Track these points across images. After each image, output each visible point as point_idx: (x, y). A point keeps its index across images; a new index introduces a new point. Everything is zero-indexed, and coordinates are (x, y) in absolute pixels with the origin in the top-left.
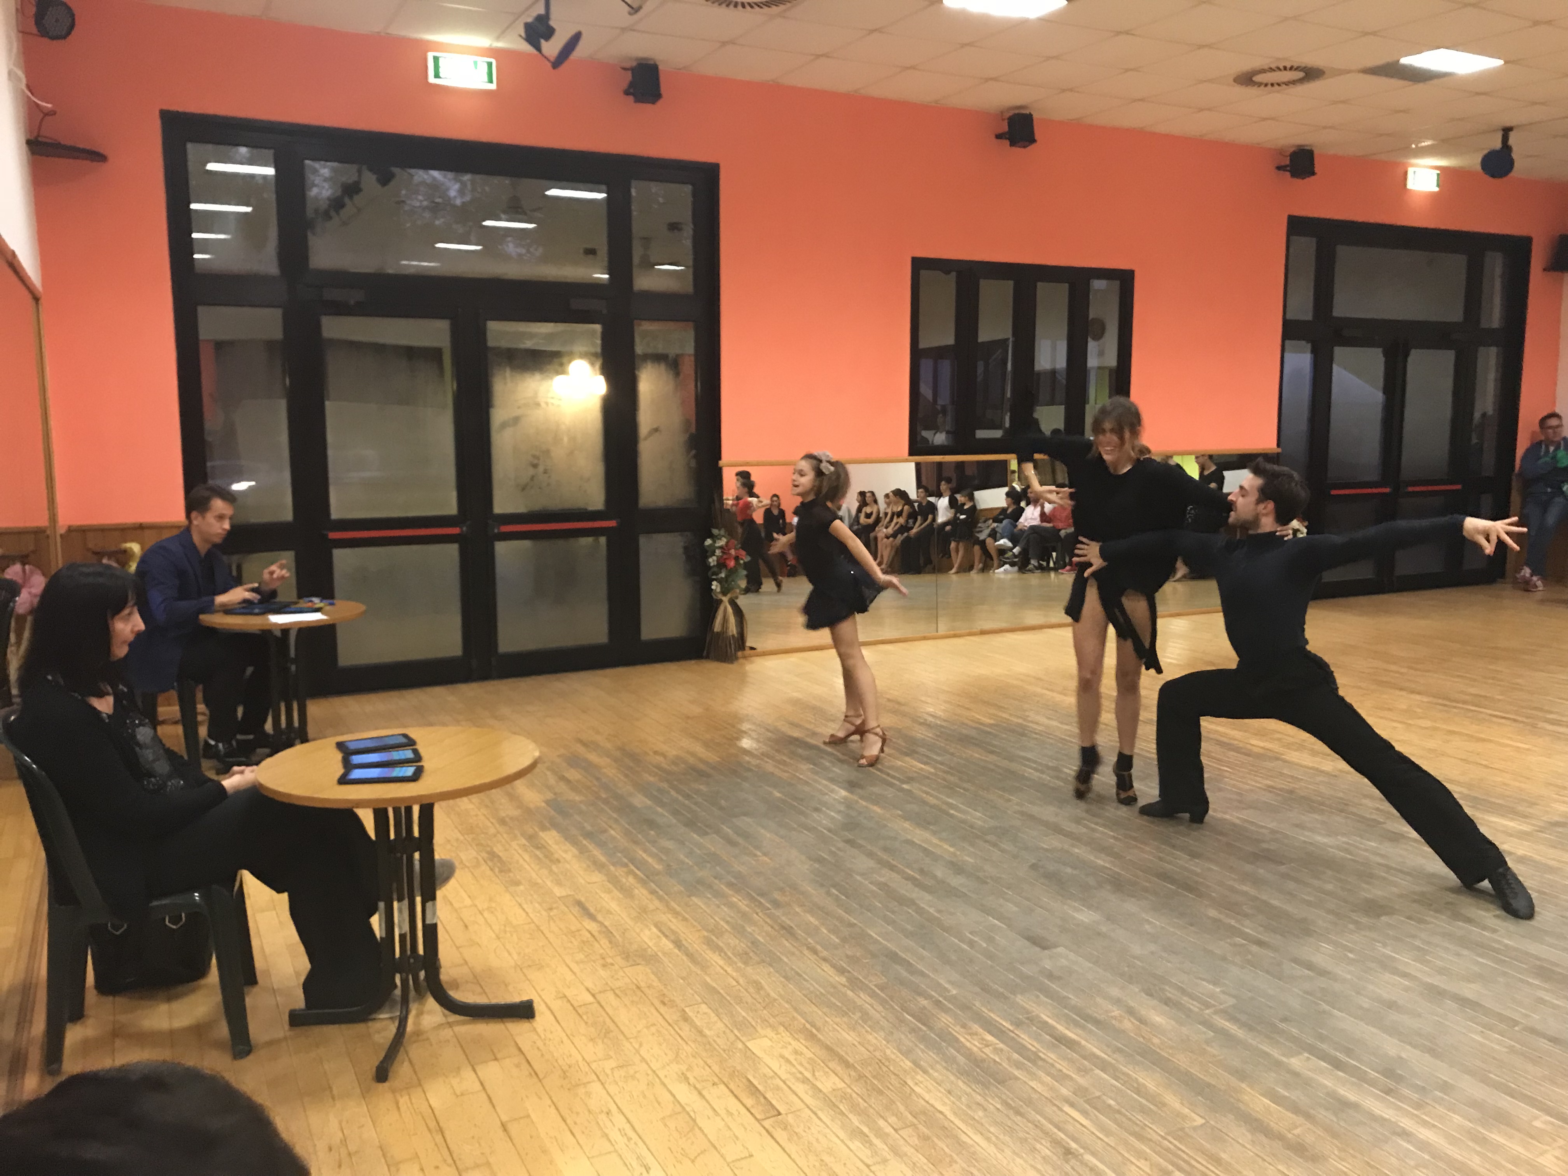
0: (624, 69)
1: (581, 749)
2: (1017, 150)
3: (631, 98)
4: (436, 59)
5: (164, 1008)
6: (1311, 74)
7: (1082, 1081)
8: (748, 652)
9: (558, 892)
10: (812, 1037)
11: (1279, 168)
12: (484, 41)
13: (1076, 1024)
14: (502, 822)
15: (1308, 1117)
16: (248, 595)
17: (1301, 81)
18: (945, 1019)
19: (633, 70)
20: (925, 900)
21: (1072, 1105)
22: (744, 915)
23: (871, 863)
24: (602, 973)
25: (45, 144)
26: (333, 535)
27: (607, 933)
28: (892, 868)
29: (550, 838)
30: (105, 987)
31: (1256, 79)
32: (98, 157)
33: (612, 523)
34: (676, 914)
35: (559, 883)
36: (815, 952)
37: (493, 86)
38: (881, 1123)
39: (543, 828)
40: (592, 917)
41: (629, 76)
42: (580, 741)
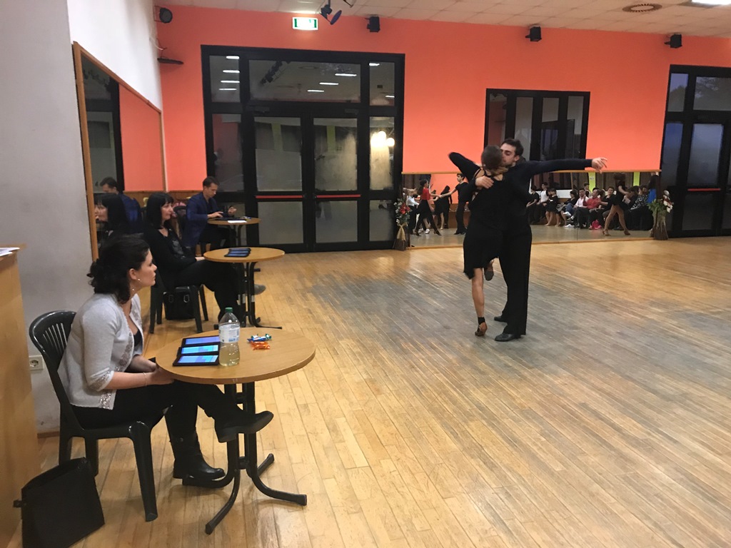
0: (366, 19)
1: (333, 273)
2: (534, 43)
3: (369, 30)
4: (295, 20)
5: (183, 323)
6: (656, 7)
7: (430, 355)
8: (411, 247)
9: (305, 307)
10: (358, 341)
11: (666, 43)
12: (313, 12)
13: (441, 345)
14: (297, 290)
15: (492, 367)
16: (219, 215)
17: (652, 10)
18: (401, 340)
19: (370, 19)
20: (418, 316)
21: (423, 359)
22: (358, 316)
23: (409, 306)
24: (307, 325)
25: (163, 60)
26: (257, 197)
27: (313, 317)
28: (414, 308)
29: (309, 295)
30: (169, 317)
31: (632, 9)
32: (181, 63)
33: (359, 196)
34: (337, 314)
35: (305, 305)
36: (373, 325)
37: (317, 29)
38: (365, 358)
39: (309, 292)
40: (311, 313)
41: (368, 22)
42: (334, 271)
